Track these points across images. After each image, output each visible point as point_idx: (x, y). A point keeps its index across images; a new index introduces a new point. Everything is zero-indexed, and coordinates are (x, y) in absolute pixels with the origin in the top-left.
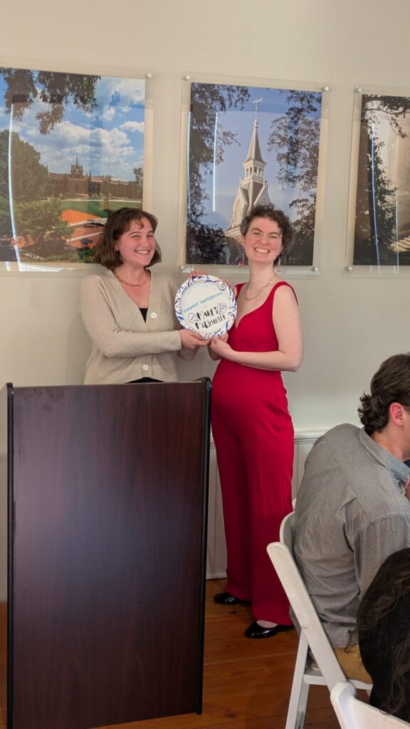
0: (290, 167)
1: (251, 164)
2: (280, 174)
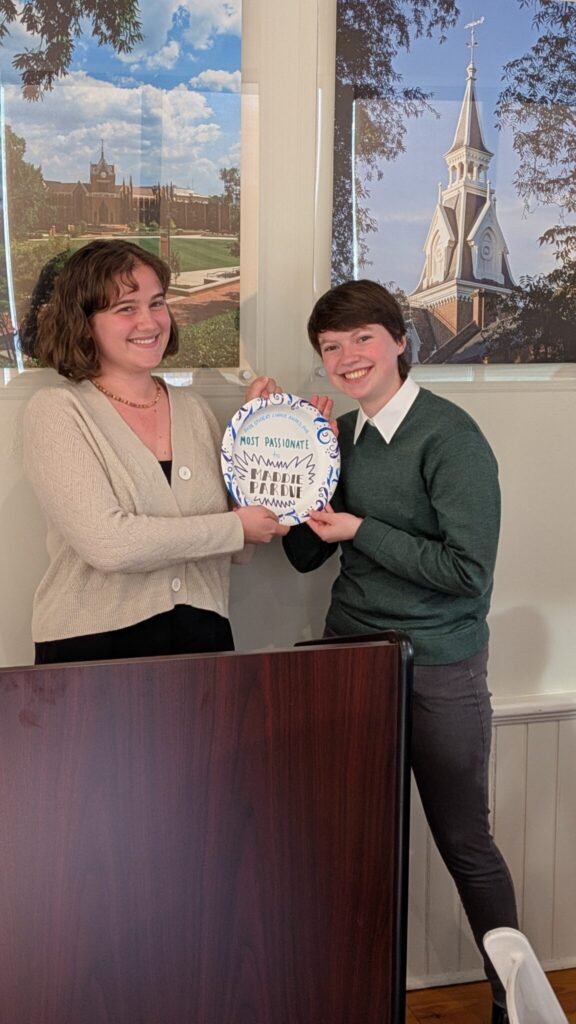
0: (542, 162)
1: (461, 156)
2: (520, 176)
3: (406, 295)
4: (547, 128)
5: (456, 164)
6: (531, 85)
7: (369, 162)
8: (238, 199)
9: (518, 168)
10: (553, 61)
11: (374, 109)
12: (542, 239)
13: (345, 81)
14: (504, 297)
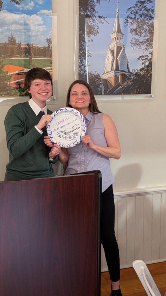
0: (138, 37)
1: (115, 35)
2: (132, 41)
3: (100, 75)
4: (139, 27)
5: (114, 37)
6: (135, 15)
7: (89, 37)
8: (52, 47)
9: (131, 39)
10: (141, 8)
11: (90, 22)
12: (138, 59)
13: (82, 13)
14: (128, 75)
